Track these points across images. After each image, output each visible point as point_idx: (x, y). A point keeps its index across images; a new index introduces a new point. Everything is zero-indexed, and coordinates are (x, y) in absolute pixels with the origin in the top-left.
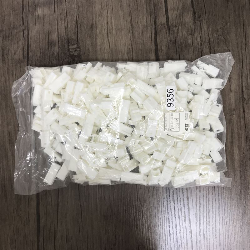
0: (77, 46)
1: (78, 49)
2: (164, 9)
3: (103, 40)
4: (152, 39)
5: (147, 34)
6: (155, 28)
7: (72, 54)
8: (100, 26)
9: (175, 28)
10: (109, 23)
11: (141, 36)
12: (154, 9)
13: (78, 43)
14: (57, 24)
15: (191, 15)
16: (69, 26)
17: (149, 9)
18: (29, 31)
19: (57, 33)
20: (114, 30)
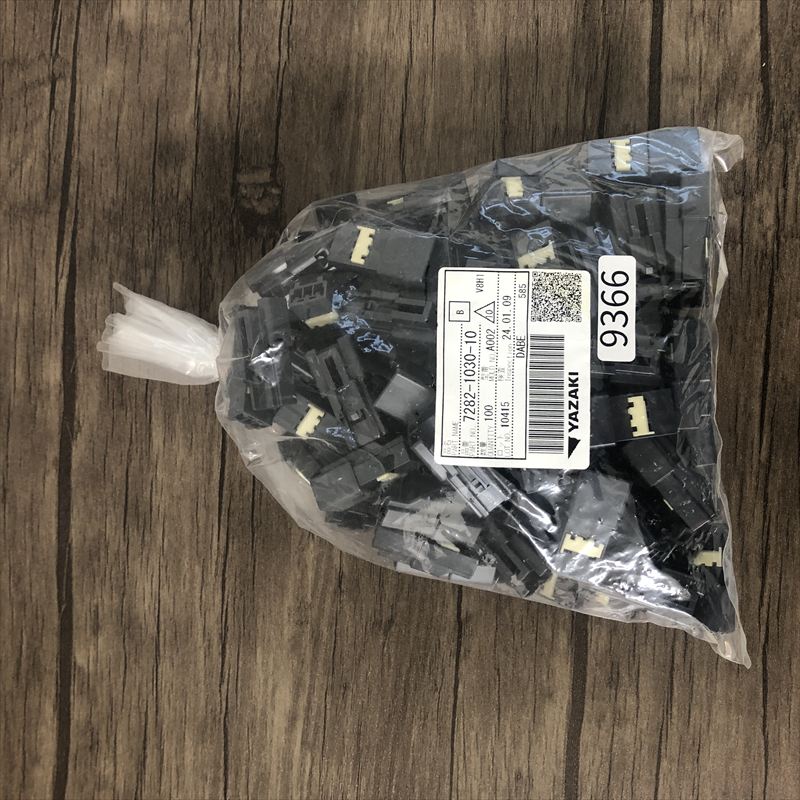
0: (273, 175)
1: (275, 191)
2: (647, 72)
3: (380, 168)
7: (248, 206)
10: (414, 100)
12: (605, 66)
13: (275, 165)
14: (198, 72)
15: (754, 111)
16: (247, 87)
17: (581, 64)
18: (78, 86)
19: (191, 110)
20: (429, 132)
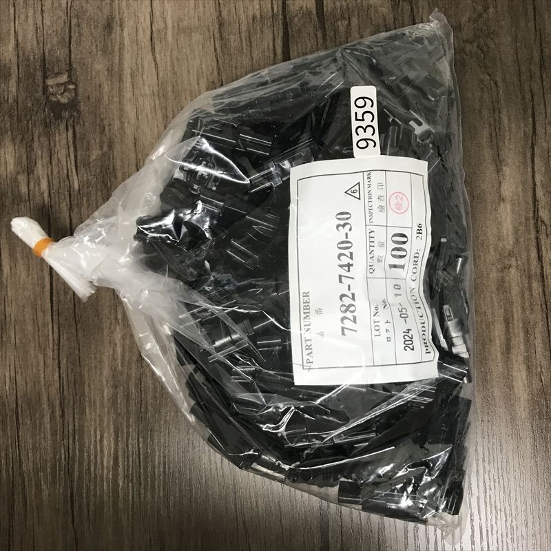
0: (69, 76)
1: (72, 87)
3: (139, 60)
4: (275, 54)
5: (262, 42)
6: (286, 25)
7: (54, 99)
8: (132, 22)
9: (339, 23)
10: (158, 13)
11: (244, 45)
13: (70, 70)
16: (47, 22)
19: (13, 42)
20: (169, 32)
